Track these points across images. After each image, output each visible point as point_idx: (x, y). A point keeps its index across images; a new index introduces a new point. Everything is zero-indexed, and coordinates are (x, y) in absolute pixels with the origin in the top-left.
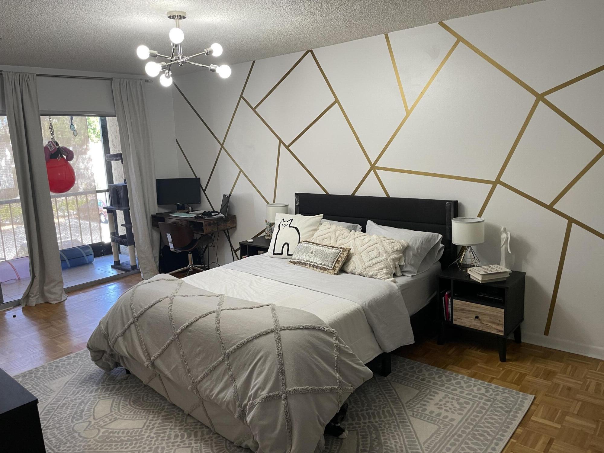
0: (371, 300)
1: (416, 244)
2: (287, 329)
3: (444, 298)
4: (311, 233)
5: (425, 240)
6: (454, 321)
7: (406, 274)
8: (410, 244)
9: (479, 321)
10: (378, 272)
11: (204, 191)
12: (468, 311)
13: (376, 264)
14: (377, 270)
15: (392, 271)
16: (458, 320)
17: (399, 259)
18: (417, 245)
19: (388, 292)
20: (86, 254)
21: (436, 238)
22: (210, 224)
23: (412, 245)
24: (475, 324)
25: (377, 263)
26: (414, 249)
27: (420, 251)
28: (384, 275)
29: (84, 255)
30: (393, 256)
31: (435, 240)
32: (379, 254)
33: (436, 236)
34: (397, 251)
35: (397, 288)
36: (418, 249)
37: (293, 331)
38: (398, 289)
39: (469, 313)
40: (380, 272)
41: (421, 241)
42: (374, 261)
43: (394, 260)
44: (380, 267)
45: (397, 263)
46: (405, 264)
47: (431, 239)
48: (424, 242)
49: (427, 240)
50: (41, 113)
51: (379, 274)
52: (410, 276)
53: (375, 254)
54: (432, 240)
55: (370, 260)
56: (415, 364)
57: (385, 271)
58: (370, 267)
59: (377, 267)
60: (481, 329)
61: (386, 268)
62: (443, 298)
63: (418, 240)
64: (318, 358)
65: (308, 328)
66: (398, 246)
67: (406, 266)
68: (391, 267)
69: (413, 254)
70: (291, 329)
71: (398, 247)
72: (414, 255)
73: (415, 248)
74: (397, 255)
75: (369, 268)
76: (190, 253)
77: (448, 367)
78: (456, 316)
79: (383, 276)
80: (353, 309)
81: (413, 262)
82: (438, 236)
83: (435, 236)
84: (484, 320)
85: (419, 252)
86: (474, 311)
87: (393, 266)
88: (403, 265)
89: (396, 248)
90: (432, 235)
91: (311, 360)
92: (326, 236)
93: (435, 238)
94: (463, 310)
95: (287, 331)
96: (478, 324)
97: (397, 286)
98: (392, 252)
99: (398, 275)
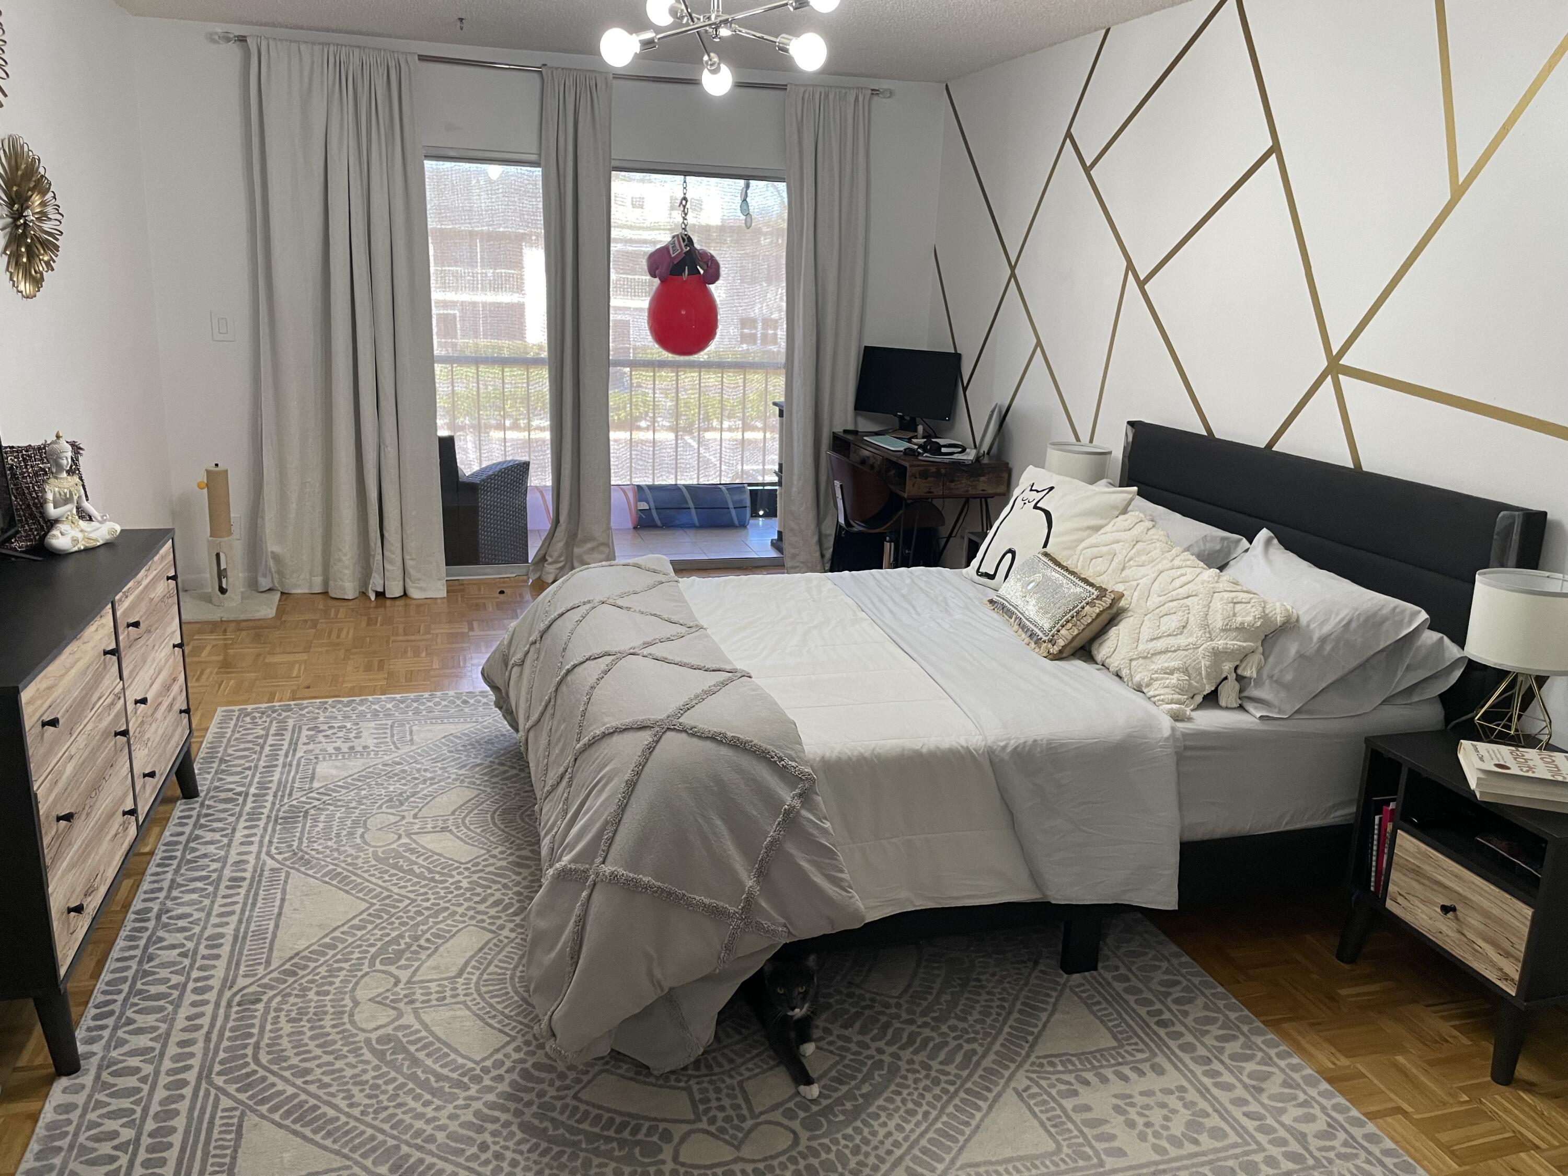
0: (1035, 741)
1: (1322, 624)
2: (686, 731)
3: (1380, 819)
4: (1080, 535)
5: (1362, 619)
6: (1388, 901)
7: (1250, 707)
8: (1304, 621)
9: (1453, 924)
10: (1157, 679)
11: (965, 389)
12: (1430, 879)
13: (1161, 653)
14: (1156, 672)
15: (1203, 686)
16: (1400, 900)
17: (1245, 655)
18: (1326, 629)
19: (1118, 736)
20: (734, 502)
21: (1406, 620)
22: (924, 475)
23: (1308, 626)
24: (1444, 929)
25: (1166, 651)
26: (1311, 639)
27: (1333, 649)
28: (1167, 690)
29: (731, 505)
30: (1220, 643)
31: (1400, 625)
32: (1184, 627)
33: (1408, 613)
34: (1241, 629)
35: (1167, 733)
36: (1323, 640)
37: (695, 740)
38: (1167, 739)
39: (1433, 890)
40: (1162, 679)
41: (1343, 619)
42: (1160, 645)
43: (1217, 655)
44: (1166, 665)
45: (1227, 667)
46: (1255, 675)
47: (1385, 619)
48: (1354, 625)
49: (1367, 620)
50: (614, 163)
51: (1156, 684)
52: (1258, 715)
53: (1172, 623)
54: (1387, 623)
55: (1152, 640)
56: (1193, 979)
57: (1174, 679)
58: (1145, 658)
59: (1163, 662)
60: (1458, 952)
61: (1186, 671)
62: (1377, 818)
63: (1337, 614)
64: (719, 822)
65: (737, 745)
66: (1248, 615)
67: (1259, 682)
68: (1200, 674)
69: (1297, 652)
70: (693, 735)
71: (1249, 619)
72: (1301, 656)
73: (1316, 636)
74: (1233, 643)
75: (1141, 661)
76: (890, 542)
77: (1286, 1026)
78: (1396, 884)
79: (1162, 692)
80: (947, 746)
81: (1289, 677)
82: (1414, 615)
83: (1403, 612)
84: (1469, 926)
85: (1326, 653)
86: (1446, 887)
87: (1208, 674)
88: (1250, 678)
89: (1239, 619)
90: (1395, 608)
91: (697, 821)
92: (1105, 549)
93: (1402, 620)
94: (1417, 873)
95: (684, 735)
96: (1450, 933)
97: (1173, 729)
98: (1223, 630)
99: (1223, 702)
